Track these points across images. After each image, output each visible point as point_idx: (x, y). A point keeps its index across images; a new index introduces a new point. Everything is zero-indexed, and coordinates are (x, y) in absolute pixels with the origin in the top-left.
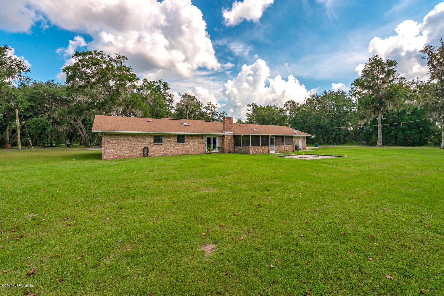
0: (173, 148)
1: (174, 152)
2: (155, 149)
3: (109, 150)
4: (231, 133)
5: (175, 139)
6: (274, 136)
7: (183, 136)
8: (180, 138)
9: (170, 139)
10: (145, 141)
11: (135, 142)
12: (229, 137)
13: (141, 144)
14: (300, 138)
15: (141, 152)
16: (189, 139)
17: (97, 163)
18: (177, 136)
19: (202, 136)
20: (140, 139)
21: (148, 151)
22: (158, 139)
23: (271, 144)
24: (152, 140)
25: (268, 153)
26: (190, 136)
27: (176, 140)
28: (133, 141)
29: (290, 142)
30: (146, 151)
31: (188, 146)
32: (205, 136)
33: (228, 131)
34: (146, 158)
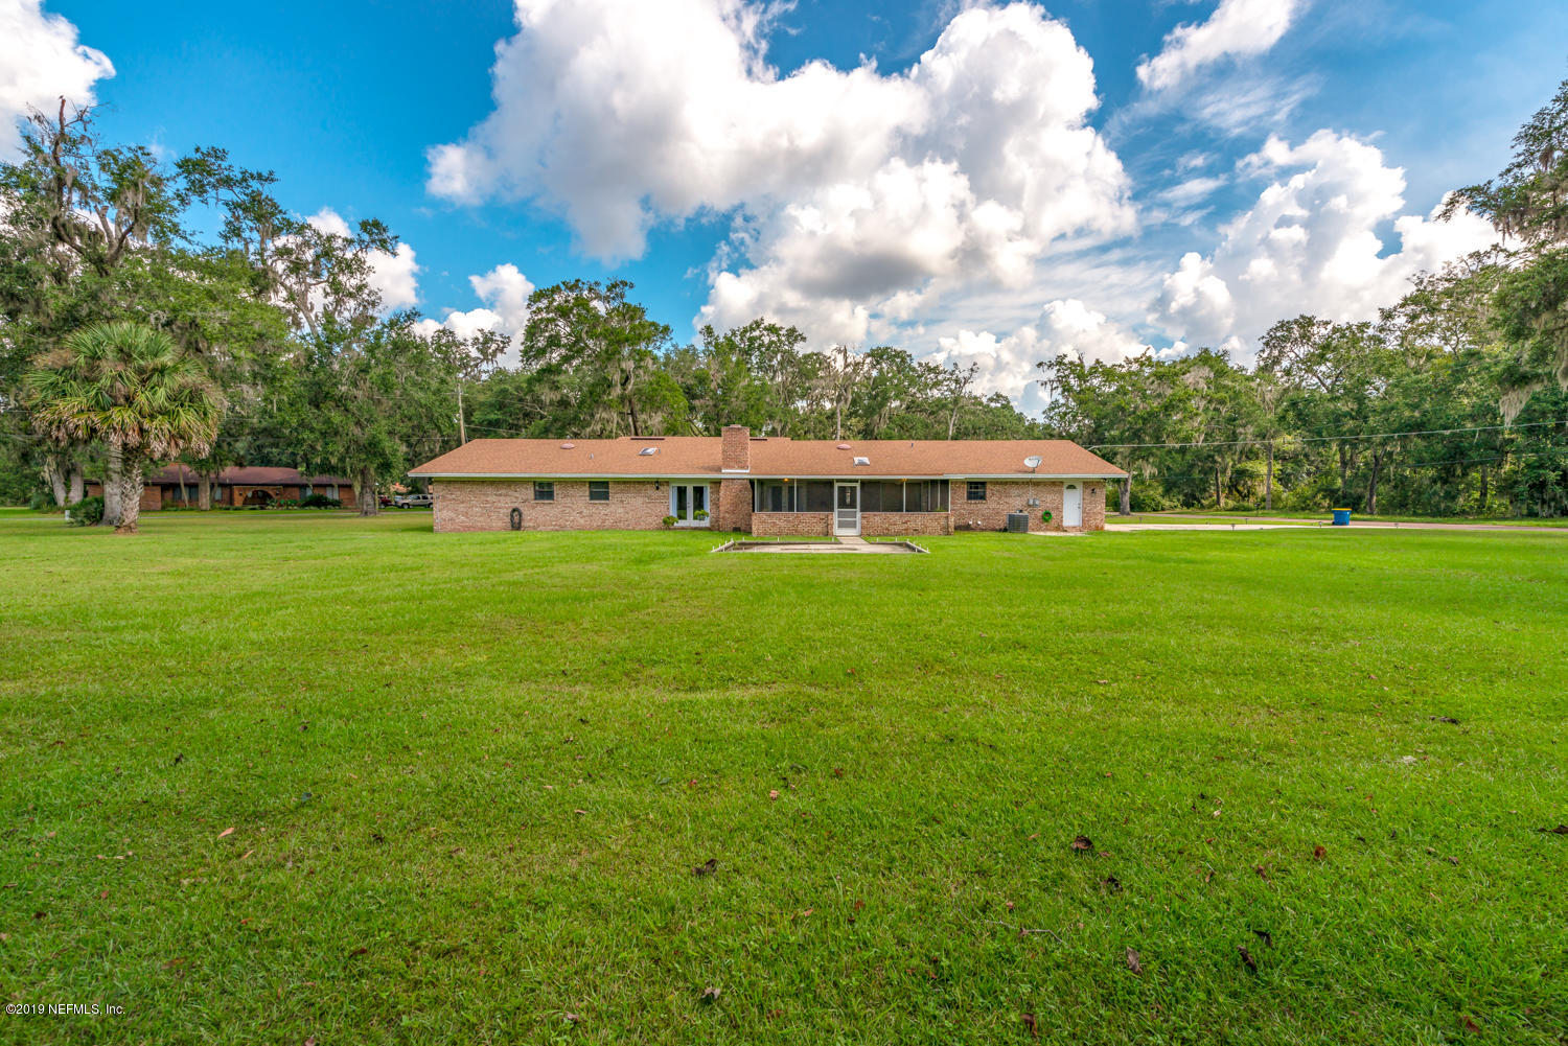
0: (581, 513)
1: (582, 521)
2: (535, 512)
3: (446, 514)
4: (745, 473)
5: (586, 490)
6: (856, 481)
7: (605, 484)
8: (599, 489)
9: (571, 491)
10: (517, 495)
11: (494, 498)
12: (736, 486)
13: (505, 502)
14: (1071, 487)
15: (508, 519)
16: (622, 492)
17: (426, 538)
18: (590, 483)
19: (658, 484)
20: (503, 491)
21: (520, 515)
22: (544, 490)
23: (842, 504)
24: (530, 493)
25: (827, 534)
26: (624, 483)
27: (587, 493)
28: (491, 495)
29: (1010, 500)
30: (516, 519)
31: (617, 507)
32: (667, 482)
33: (732, 467)
34: (514, 534)
